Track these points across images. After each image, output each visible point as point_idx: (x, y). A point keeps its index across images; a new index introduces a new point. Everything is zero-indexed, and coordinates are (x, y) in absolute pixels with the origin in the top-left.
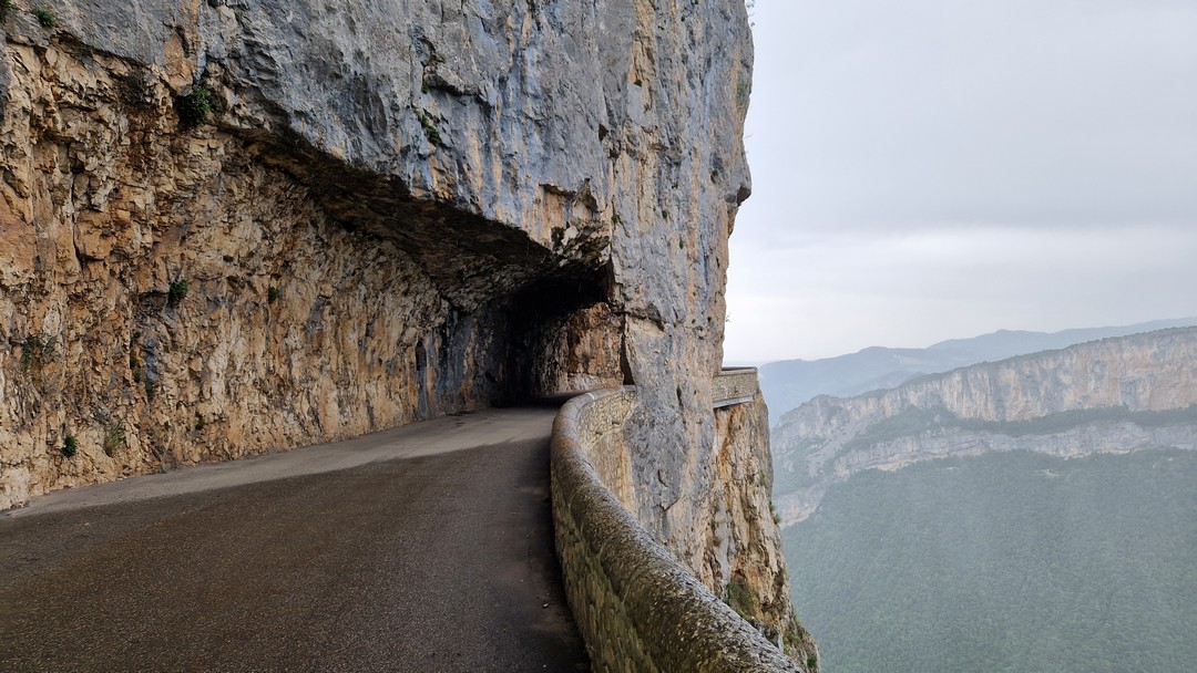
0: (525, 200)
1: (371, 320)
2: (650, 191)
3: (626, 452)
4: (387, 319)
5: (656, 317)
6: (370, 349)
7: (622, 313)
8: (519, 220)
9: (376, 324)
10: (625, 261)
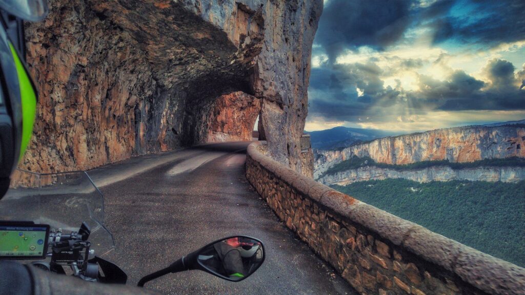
0: (227, 11)
1: (110, 87)
2: (280, 25)
4: (120, 88)
5: (280, 101)
6: (108, 107)
7: (261, 97)
8: (223, 24)
9: (113, 90)
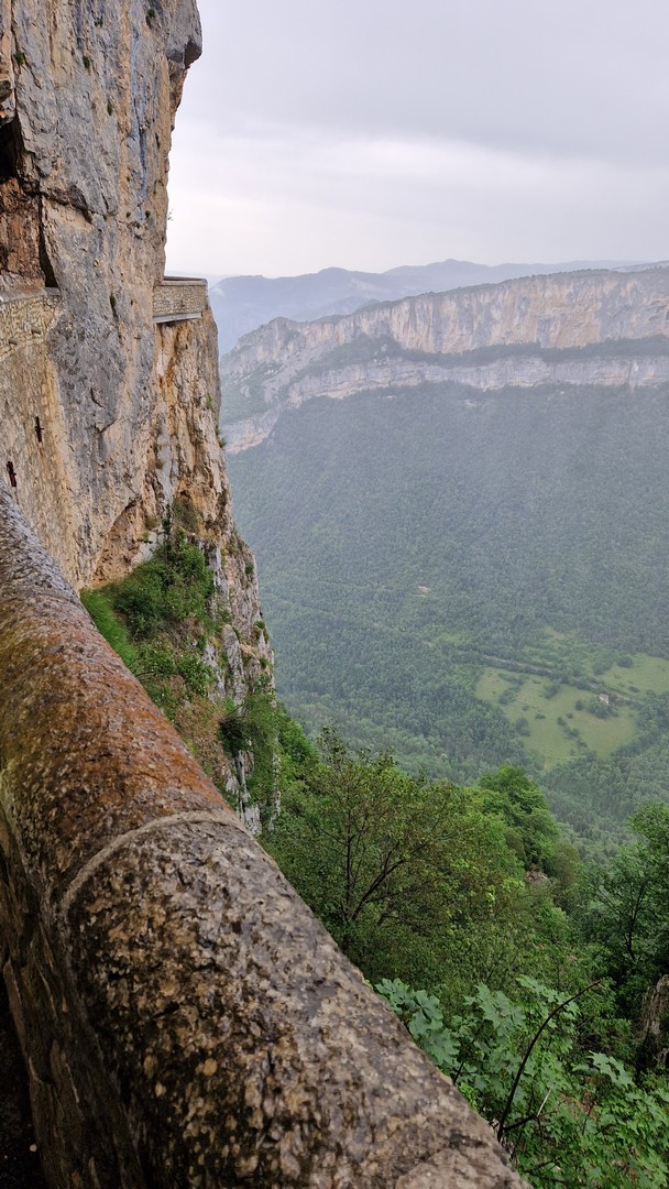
2: (65, 25)
3: (51, 367)
5: (82, 204)
7: (36, 193)
10: (36, 121)
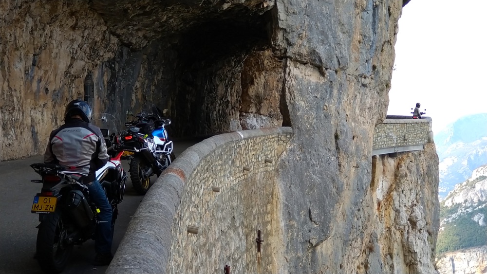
1: (37, 51)
4: (55, 51)
5: (317, 63)
6: (36, 78)
7: (284, 57)
9: (43, 55)
10: (290, 7)
